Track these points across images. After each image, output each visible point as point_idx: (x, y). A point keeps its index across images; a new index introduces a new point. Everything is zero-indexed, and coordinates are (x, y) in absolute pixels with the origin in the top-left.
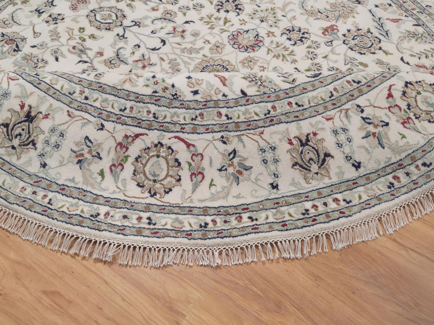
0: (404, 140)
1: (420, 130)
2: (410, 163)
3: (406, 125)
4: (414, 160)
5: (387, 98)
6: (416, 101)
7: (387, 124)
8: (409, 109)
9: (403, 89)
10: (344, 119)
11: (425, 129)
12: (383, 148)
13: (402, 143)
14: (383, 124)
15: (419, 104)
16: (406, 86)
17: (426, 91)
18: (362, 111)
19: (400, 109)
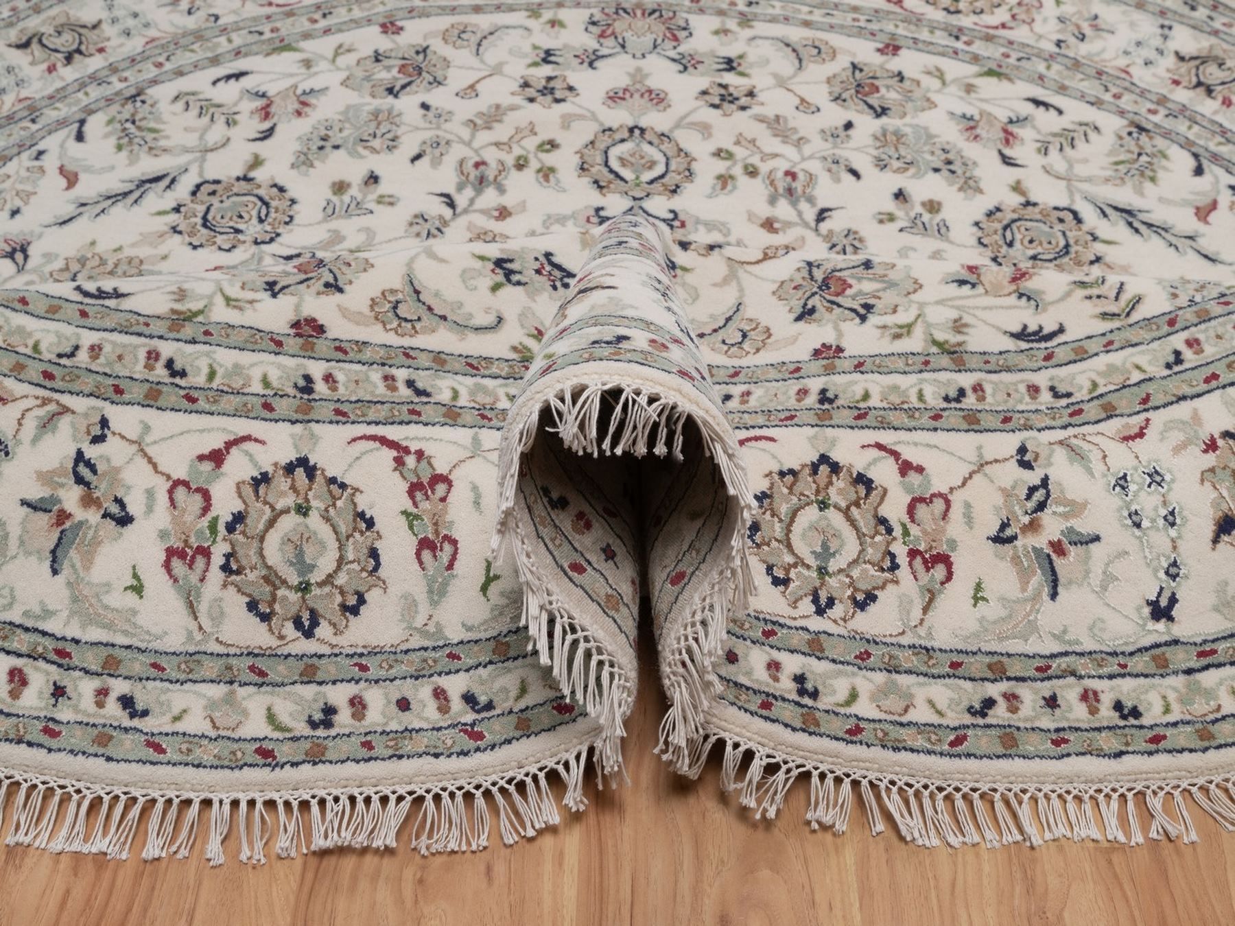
0: (131, 599)
1: (203, 608)
2: (94, 668)
3: (176, 563)
4: (111, 667)
5: (201, 458)
6: (271, 523)
7: (125, 520)
8: (230, 528)
9: (270, 470)
10: (30, 425)
11: (219, 616)
12: (55, 572)
13: (120, 600)
14: (115, 509)
15: (273, 541)
16: (289, 469)
17: (327, 519)
18: (98, 439)
19: (206, 509)
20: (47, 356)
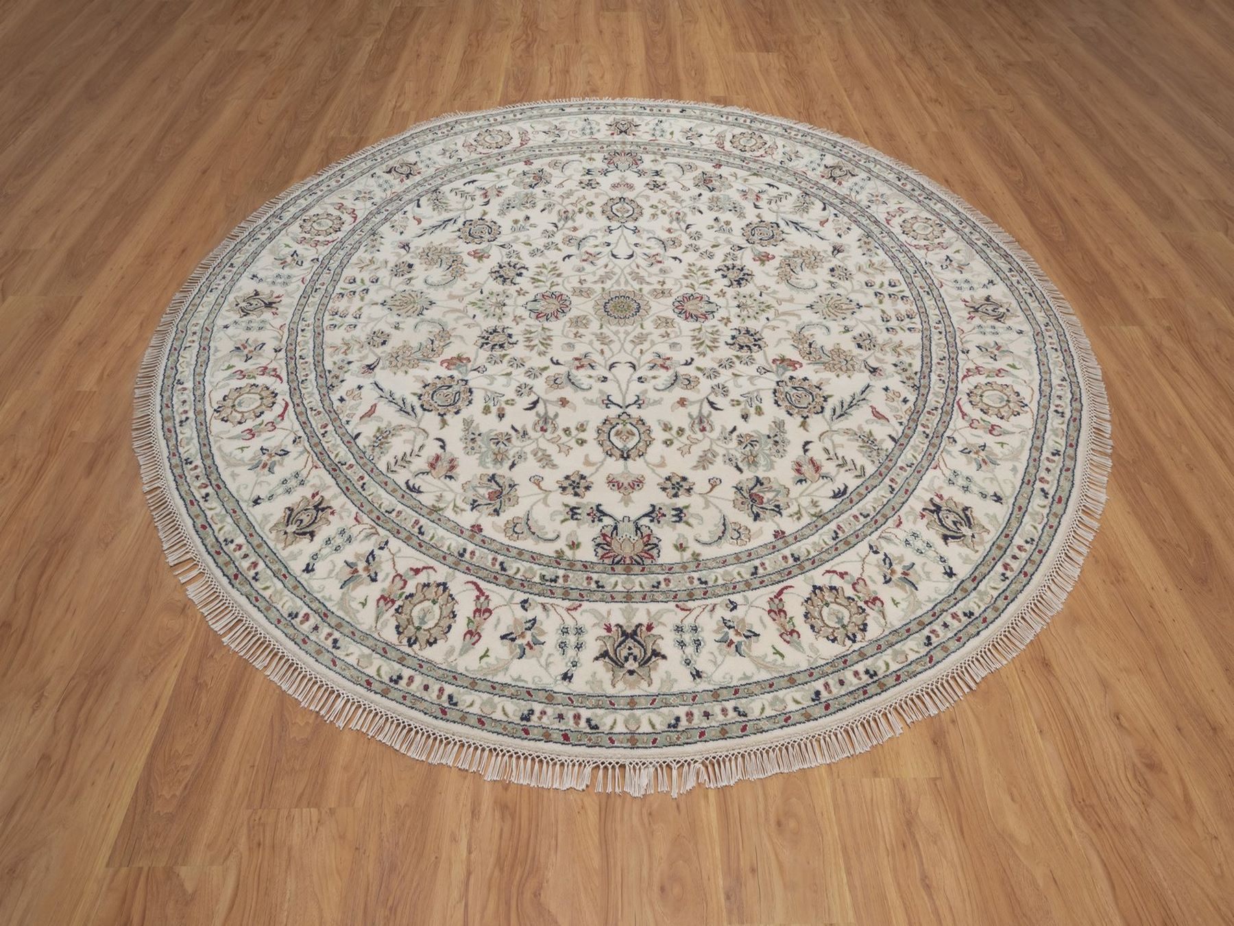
0: (360, 606)
1: (381, 621)
2: (333, 625)
3: (382, 601)
4: (338, 627)
5: (412, 569)
6: (421, 602)
7: (374, 580)
8: (407, 598)
9: (432, 582)
10: (363, 534)
11: (385, 624)
12: (341, 588)
13: (355, 605)
14: (373, 575)
15: (419, 607)
16: (439, 585)
17: (441, 609)
18: (381, 548)
19: (402, 588)
20: (383, 510)
